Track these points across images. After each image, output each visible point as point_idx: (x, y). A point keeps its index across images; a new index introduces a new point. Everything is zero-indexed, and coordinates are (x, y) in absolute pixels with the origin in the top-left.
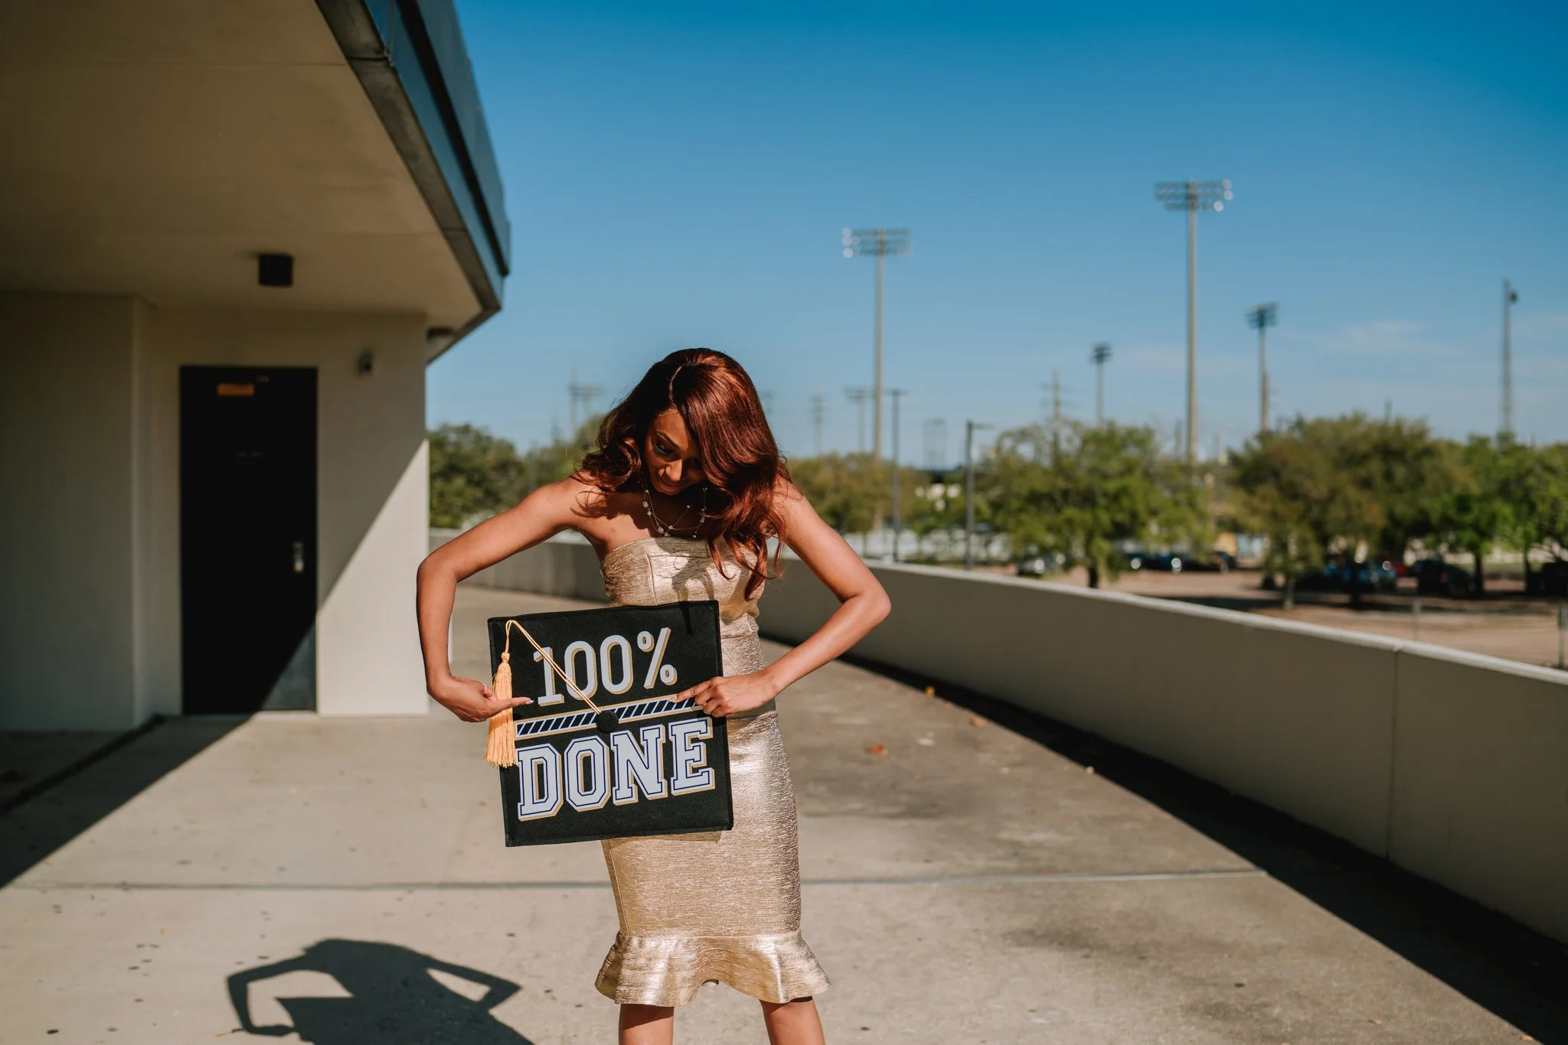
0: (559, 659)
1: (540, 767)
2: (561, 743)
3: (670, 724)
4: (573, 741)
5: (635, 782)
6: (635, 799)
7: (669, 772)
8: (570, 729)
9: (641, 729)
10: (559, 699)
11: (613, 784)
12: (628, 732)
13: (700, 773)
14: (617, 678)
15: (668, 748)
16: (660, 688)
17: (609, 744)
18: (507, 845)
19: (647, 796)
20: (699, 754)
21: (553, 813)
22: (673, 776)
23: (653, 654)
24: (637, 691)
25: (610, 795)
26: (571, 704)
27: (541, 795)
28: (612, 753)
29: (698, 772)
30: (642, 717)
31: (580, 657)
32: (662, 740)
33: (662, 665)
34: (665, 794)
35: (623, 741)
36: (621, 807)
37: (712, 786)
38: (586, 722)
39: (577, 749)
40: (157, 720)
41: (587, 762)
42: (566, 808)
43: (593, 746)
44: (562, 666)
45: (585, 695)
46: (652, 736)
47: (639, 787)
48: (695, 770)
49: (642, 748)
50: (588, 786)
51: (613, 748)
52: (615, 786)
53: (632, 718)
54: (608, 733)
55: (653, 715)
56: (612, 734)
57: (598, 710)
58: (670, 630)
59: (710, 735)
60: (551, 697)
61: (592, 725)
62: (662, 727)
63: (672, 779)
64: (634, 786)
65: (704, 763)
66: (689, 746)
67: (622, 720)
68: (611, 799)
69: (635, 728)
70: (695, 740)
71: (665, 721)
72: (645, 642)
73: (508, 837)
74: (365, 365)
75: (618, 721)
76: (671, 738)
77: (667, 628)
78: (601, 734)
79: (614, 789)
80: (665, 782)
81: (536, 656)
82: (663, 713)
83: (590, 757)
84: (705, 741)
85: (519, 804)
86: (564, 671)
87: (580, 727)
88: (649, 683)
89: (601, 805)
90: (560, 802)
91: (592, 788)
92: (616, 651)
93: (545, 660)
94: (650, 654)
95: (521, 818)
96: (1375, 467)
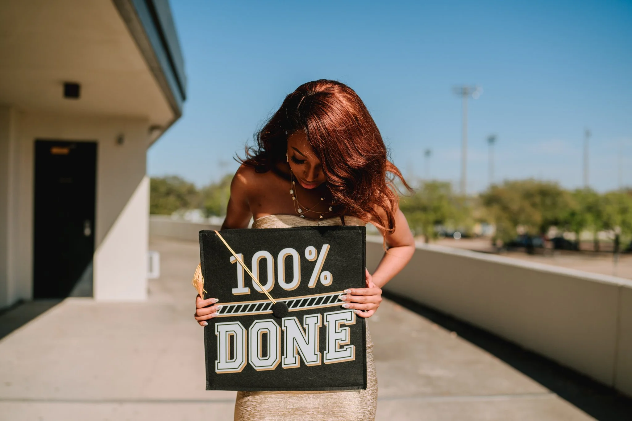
0: (248, 262)
1: (232, 337)
2: (247, 322)
3: (325, 314)
4: (256, 321)
5: (299, 354)
6: (297, 365)
7: (323, 347)
8: (254, 312)
9: (305, 317)
10: (247, 291)
11: (282, 354)
12: (295, 318)
13: (345, 349)
14: (289, 278)
15: (323, 331)
16: (320, 288)
17: (281, 326)
18: (207, 389)
19: (306, 364)
20: (345, 335)
21: (239, 370)
22: (326, 350)
23: (316, 263)
24: (303, 289)
25: (280, 361)
26: (255, 295)
27: (232, 357)
28: (282, 332)
29: (344, 348)
30: (306, 307)
31: (263, 263)
32: (320, 324)
33: (322, 271)
34: (319, 363)
35: (290, 324)
36: (287, 370)
37: (353, 358)
38: (265, 309)
39: (258, 327)
40: (20, 302)
41: (265, 337)
42: (249, 367)
43: (270, 326)
44: (250, 268)
45: (265, 289)
46: (312, 321)
47: (301, 357)
48: (342, 347)
49: (304, 330)
50: (264, 353)
51: (283, 328)
52: (284, 355)
53: (298, 308)
54: (280, 318)
55: (313, 307)
56: (283, 319)
57: (274, 301)
58: (329, 246)
59: (353, 322)
60: (241, 290)
61: (269, 311)
62: (319, 315)
63: (325, 352)
64: (297, 356)
65: (348, 341)
66: (338, 330)
67: (291, 309)
68: (281, 364)
69: (300, 316)
70: (342, 326)
71: (322, 311)
72: (311, 254)
73: (208, 383)
74: (120, 140)
75: (288, 310)
76: (325, 323)
77: (327, 245)
78: (275, 319)
79: (283, 357)
80: (319, 354)
81: (232, 260)
82: (321, 306)
83: (267, 334)
84: (350, 326)
85: (216, 362)
86: (251, 272)
87: (261, 312)
88: (312, 284)
89: (273, 368)
90: (244, 364)
91: (267, 356)
92: (289, 260)
93: (238, 263)
94: (314, 263)
95: (217, 371)
96: (538, 199)
